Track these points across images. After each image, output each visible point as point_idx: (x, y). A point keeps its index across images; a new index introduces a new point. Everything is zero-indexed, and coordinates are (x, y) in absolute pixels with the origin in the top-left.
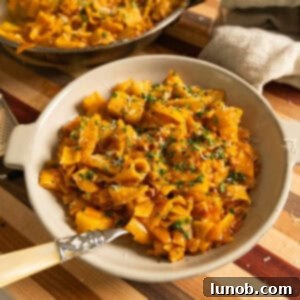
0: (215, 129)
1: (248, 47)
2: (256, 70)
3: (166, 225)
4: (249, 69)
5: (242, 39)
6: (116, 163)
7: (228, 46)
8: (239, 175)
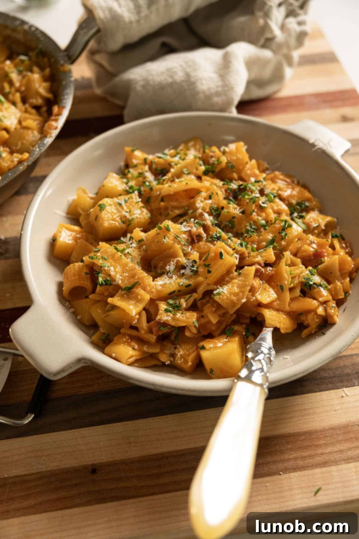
0: (235, 175)
1: (188, 75)
2: (217, 94)
3: (298, 292)
4: (209, 97)
5: (170, 72)
6: (187, 272)
7: (162, 87)
8: (299, 204)
